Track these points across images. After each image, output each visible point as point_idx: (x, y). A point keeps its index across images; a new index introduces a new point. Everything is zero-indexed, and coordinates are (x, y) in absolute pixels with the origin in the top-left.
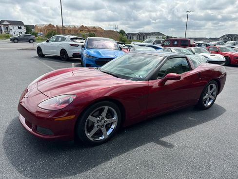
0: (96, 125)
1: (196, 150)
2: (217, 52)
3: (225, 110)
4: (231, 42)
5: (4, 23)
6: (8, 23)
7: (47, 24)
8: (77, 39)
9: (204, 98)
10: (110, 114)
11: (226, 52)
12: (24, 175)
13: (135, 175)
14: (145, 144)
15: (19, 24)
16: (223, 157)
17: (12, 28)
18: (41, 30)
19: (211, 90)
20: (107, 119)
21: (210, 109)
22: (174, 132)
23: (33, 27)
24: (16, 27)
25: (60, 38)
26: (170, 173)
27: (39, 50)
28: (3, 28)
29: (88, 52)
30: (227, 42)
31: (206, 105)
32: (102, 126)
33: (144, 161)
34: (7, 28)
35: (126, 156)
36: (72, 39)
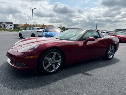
0: (49, 63)
1: (105, 77)
2: (113, 36)
3: (120, 60)
4: (120, 32)
5: (3, 23)
6: (5, 23)
7: (25, 24)
8: (40, 28)
9: (108, 53)
10: (57, 57)
11: (118, 36)
12: (7, 88)
13: (71, 88)
14: (77, 74)
15: (11, 23)
16: (121, 80)
17: (7, 25)
18: (22, 27)
19: (111, 49)
20: (56, 59)
21: (112, 60)
22: (92, 69)
23: (18, 25)
24: (9, 25)
25: (32, 28)
26: (91, 88)
27: (20, 34)
28: (2, 26)
29: (46, 33)
30: (118, 32)
31: (109, 57)
32: (53, 64)
33: (76, 82)
34: (4, 26)
35: (66, 79)
36: (38, 28)
